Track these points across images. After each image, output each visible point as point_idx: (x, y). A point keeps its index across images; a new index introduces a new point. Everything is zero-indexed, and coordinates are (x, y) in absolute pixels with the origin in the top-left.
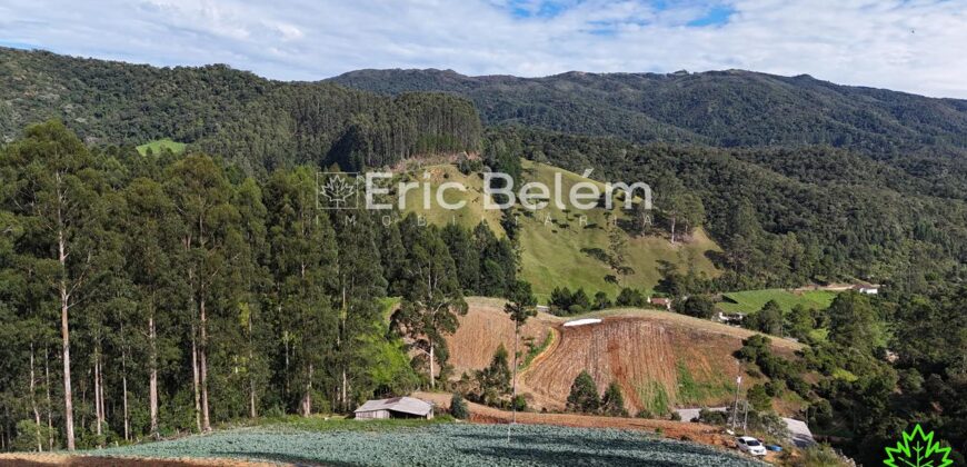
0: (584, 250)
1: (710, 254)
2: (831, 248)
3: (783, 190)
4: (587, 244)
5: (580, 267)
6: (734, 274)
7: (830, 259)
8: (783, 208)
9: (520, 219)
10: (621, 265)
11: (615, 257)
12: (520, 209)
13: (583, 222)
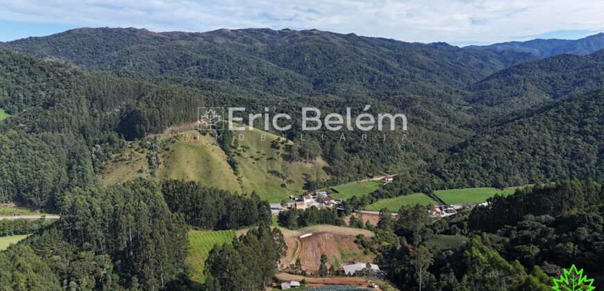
0: (269, 172)
1: (324, 168)
2: (373, 160)
4: (270, 169)
5: (269, 181)
6: (335, 177)
7: (373, 165)
8: (352, 139)
9: (236, 158)
10: (288, 179)
11: (284, 175)
12: (235, 152)
13: (266, 157)
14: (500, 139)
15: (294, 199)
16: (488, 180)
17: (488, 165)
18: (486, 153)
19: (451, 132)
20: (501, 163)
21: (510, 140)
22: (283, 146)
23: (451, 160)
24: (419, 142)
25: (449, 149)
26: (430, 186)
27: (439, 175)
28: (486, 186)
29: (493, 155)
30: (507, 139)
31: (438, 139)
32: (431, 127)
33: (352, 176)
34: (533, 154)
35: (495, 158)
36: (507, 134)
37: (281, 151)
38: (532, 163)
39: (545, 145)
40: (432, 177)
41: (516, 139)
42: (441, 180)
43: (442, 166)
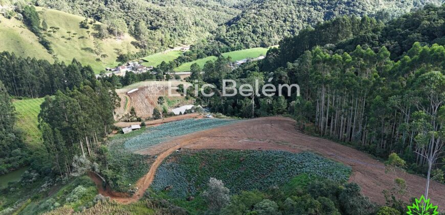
0: (82, 49)
1: (133, 43)
2: (172, 34)
3: (150, 10)
4: (83, 46)
5: (84, 57)
6: (143, 49)
7: (172, 38)
8: (152, 18)
9: (47, 38)
10: (101, 54)
11: (97, 51)
12: (45, 34)
13: (77, 36)
14: (263, 11)
15: (110, 70)
16: (257, 42)
17: (257, 31)
18: (254, 22)
19: (225, 11)
20: (265, 29)
21: (269, 12)
22: (92, 26)
23: (230, 30)
24: (205, 19)
25: (226, 24)
26: (218, 50)
27: (223, 41)
28: (257, 47)
29: (259, 23)
30: (267, 11)
31: (217, 17)
32: (210, 8)
33: (156, 48)
34: (285, 21)
35: (261, 25)
36: (267, 7)
37: (91, 30)
38: (284, 28)
39: (291, 14)
40: (219, 43)
41: (273, 11)
42: (225, 45)
43: (224, 34)
